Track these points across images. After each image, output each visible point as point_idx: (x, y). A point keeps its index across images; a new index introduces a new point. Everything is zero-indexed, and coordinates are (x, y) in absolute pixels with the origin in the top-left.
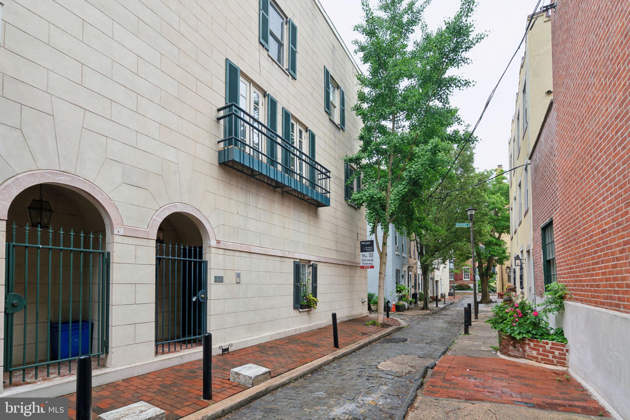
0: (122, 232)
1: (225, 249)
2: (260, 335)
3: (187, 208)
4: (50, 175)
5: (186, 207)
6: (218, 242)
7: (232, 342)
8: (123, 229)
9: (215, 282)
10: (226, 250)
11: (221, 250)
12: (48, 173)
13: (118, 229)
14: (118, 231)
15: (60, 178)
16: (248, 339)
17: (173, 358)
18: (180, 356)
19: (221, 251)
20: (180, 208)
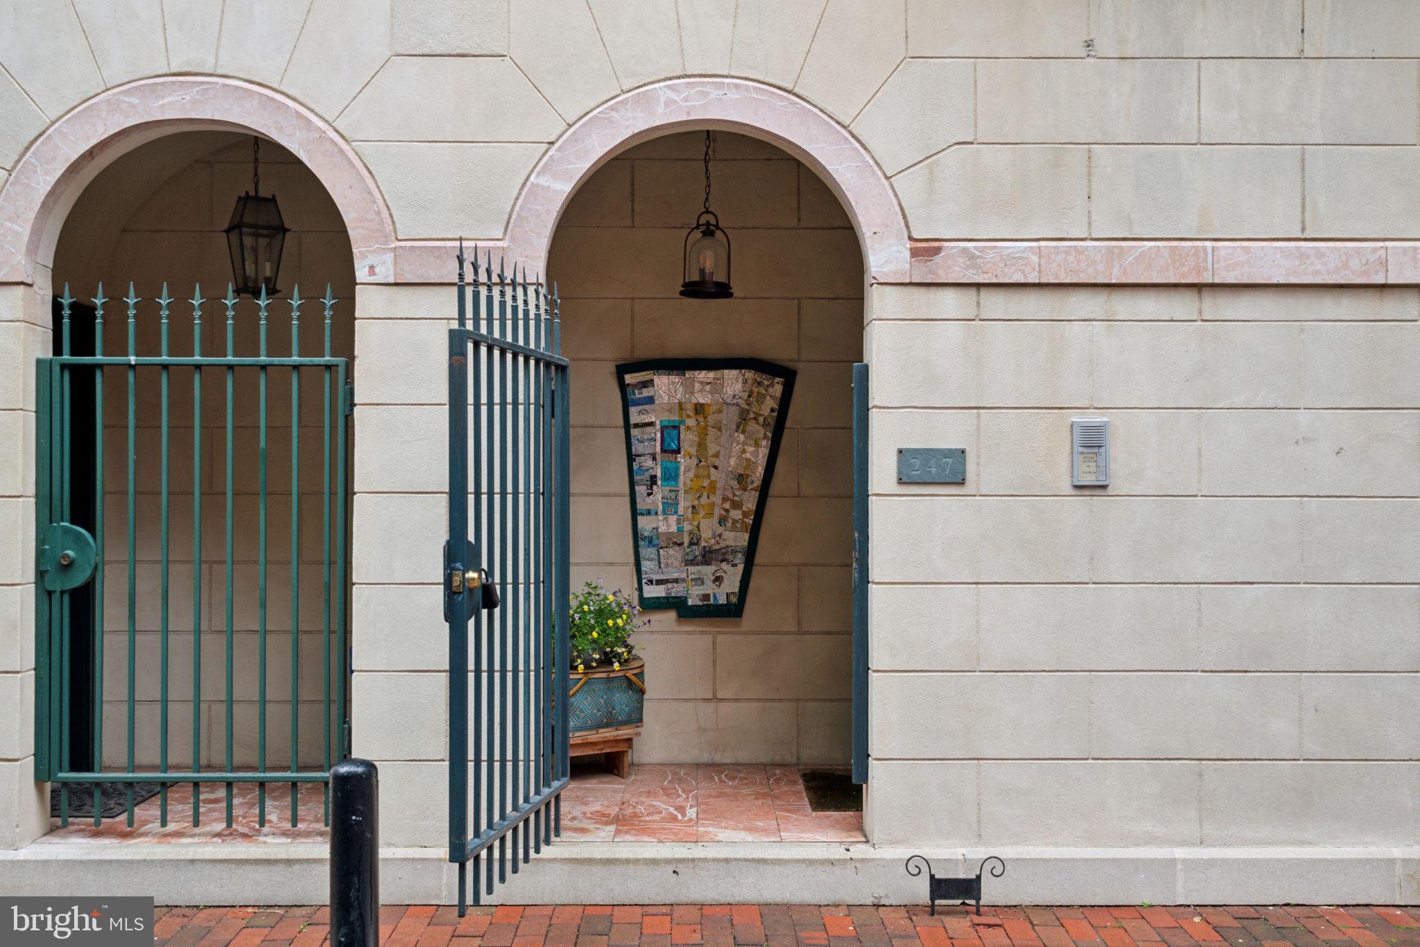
0: (386, 272)
1: (978, 286)
2: (1301, 843)
3: (715, 94)
4: (134, 101)
5: (706, 94)
6: (925, 250)
7: (1005, 852)
8: (390, 257)
9: (901, 482)
10: (983, 292)
11: (949, 295)
12: (128, 92)
13: (371, 260)
14: (372, 268)
15: (165, 101)
16: (1180, 853)
17: (627, 861)
18: (668, 861)
19: (949, 301)
20: (667, 104)
